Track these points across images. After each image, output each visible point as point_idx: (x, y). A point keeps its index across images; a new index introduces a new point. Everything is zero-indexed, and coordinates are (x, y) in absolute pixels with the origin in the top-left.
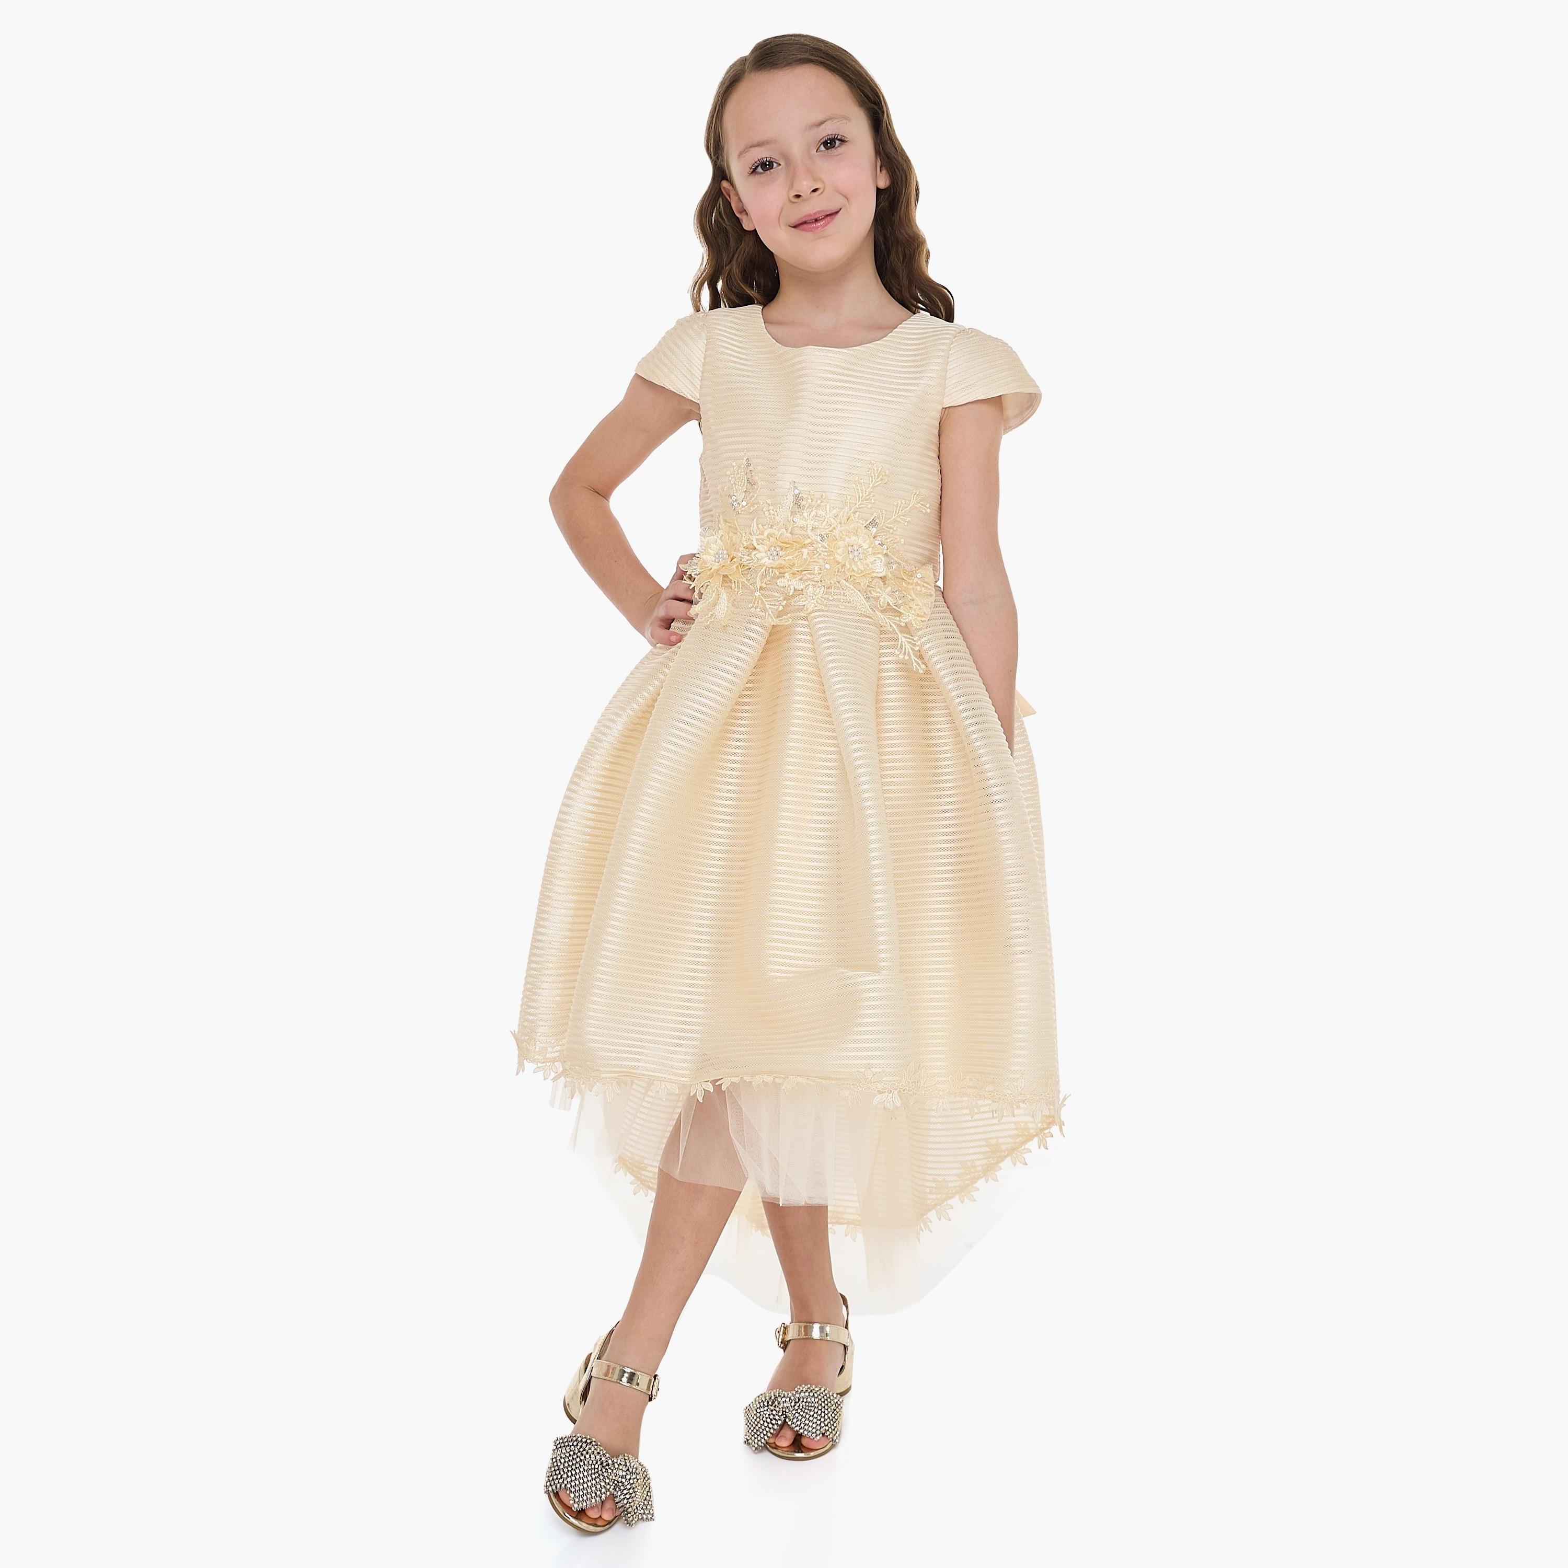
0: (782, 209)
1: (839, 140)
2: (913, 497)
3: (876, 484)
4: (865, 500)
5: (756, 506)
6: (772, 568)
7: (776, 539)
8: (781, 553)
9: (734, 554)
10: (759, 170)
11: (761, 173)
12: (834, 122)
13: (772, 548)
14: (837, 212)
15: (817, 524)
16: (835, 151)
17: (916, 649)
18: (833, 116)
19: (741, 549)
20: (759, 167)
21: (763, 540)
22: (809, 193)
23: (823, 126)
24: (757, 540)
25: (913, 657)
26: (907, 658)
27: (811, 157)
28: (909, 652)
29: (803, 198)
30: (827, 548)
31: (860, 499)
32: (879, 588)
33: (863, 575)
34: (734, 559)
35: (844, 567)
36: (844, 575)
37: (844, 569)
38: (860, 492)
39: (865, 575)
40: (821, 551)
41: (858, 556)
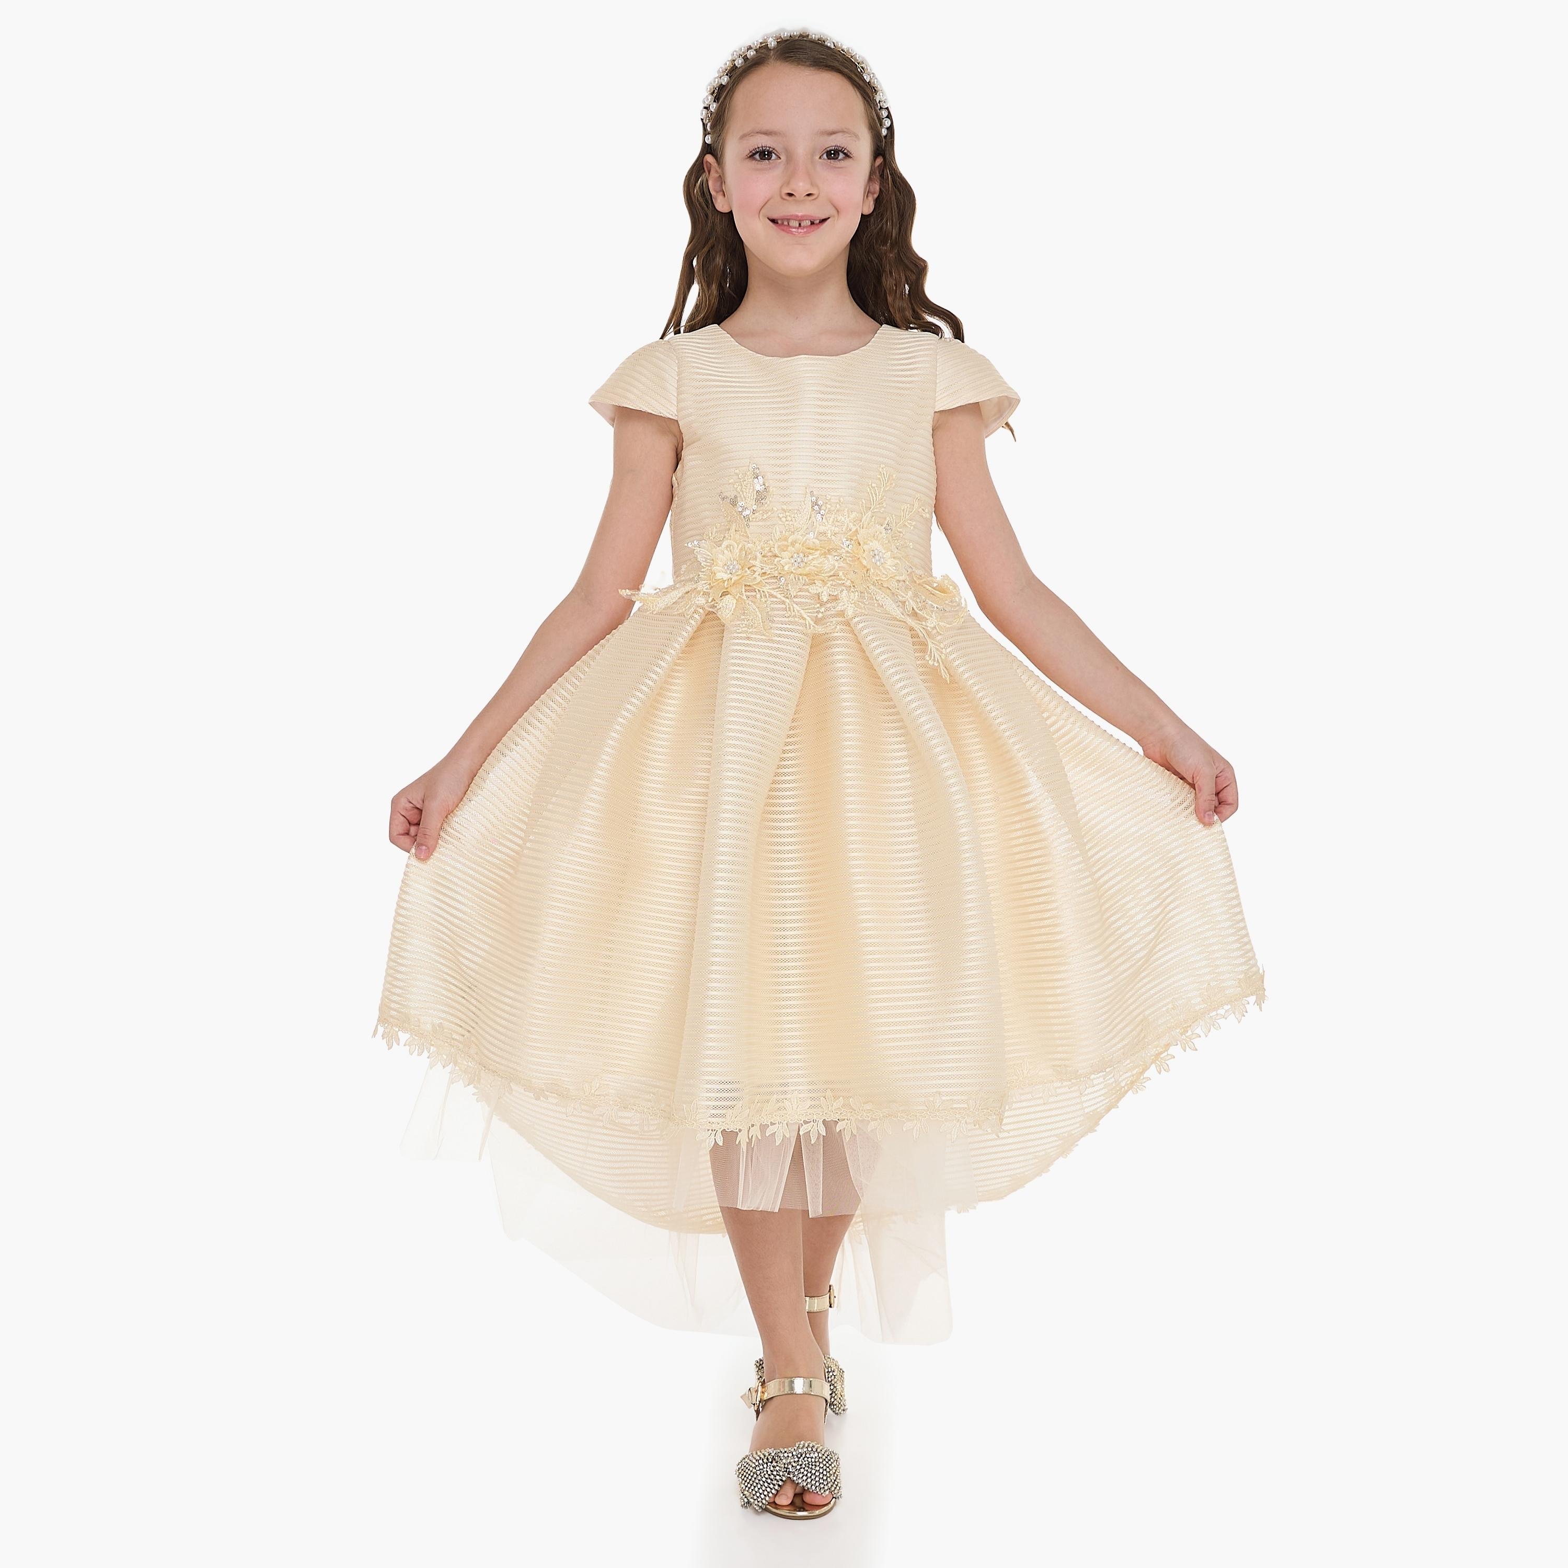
0: (768, 201)
1: (845, 154)
2: (916, 501)
3: (887, 489)
4: (877, 505)
7: (800, 545)
8: (806, 559)
9: (751, 563)
10: (757, 156)
11: (756, 160)
12: (845, 136)
13: (796, 555)
14: (823, 221)
16: (838, 162)
18: (845, 130)
19: (759, 558)
20: (758, 154)
21: (787, 546)
22: (803, 195)
23: (834, 136)
24: (780, 546)
25: (940, 663)
26: (936, 664)
27: (812, 162)
28: (938, 660)
29: (795, 198)
30: (851, 553)
31: (874, 502)
32: (903, 592)
33: (887, 579)
34: (753, 568)
35: (869, 571)
36: (871, 579)
37: (869, 573)
38: (874, 496)
39: (889, 578)
40: (846, 556)
41: (879, 560)
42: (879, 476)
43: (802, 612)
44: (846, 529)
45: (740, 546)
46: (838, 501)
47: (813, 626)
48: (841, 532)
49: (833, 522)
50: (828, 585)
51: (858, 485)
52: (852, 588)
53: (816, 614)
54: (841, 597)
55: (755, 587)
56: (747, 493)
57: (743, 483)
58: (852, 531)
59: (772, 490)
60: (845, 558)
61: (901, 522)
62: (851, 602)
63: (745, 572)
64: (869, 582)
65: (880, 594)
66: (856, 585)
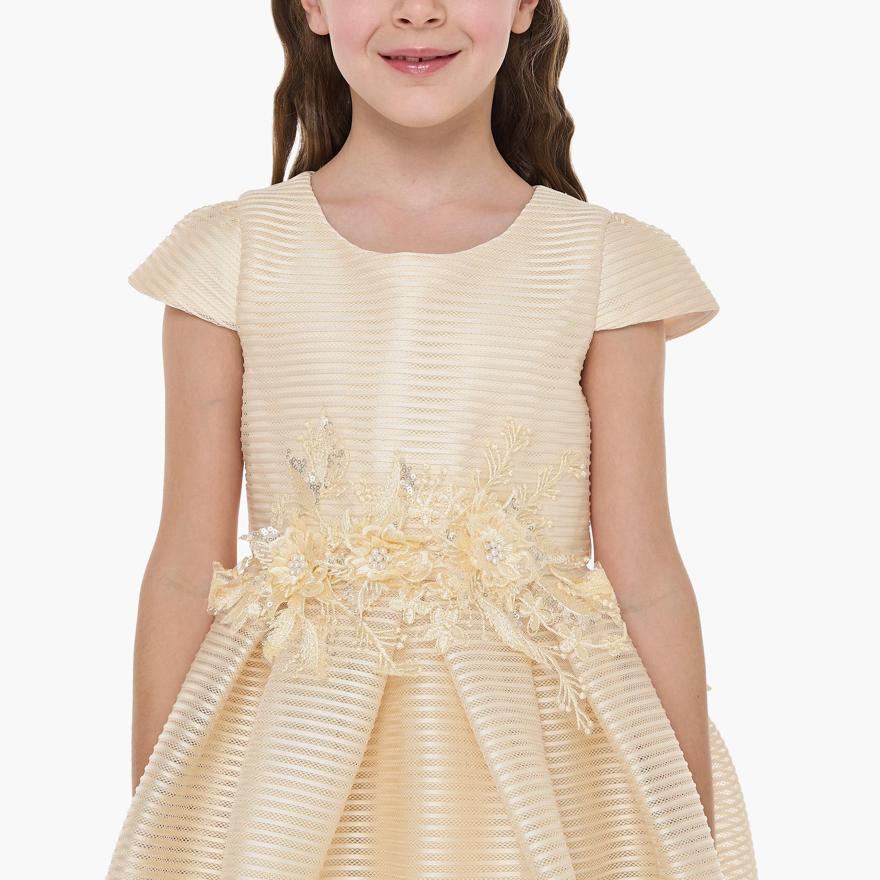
2: (564, 459)
3: (515, 450)
4: (501, 474)
5: (345, 489)
6: (378, 581)
7: (380, 537)
8: (388, 558)
9: (317, 562)
13: (375, 551)
14: (453, 55)
15: (437, 512)
17: (582, 696)
19: (328, 554)
21: (361, 539)
22: (423, 23)
24: (352, 539)
25: (577, 710)
26: (568, 709)
28: (572, 702)
29: (411, 26)
30: (456, 549)
31: (494, 472)
32: (528, 602)
33: (506, 584)
34: (318, 569)
35: (480, 574)
36: (482, 586)
37: (481, 577)
38: (494, 462)
39: (509, 584)
40: (448, 553)
41: (497, 556)
42: (503, 434)
43: (375, 638)
44: (450, 513)
45: (308, 535)
46: (439, 472)
47: (388, 662)
48: (442, 516)
49: (431, 503)
50: (417, 598)
51: (470, 448)
52: (451, 603)
53: (395, 644)
54: (433, 618)
55: (318, 599)
56: (317, 457)
57: (312, 443)
58: (459, 515)
59: (349, 455)
60: (447, 555)
61: (536, 494)
62: (446, 627)
63: (309, 577)
64: (479, 591)
65: (492, 610)
66: (458, 597)
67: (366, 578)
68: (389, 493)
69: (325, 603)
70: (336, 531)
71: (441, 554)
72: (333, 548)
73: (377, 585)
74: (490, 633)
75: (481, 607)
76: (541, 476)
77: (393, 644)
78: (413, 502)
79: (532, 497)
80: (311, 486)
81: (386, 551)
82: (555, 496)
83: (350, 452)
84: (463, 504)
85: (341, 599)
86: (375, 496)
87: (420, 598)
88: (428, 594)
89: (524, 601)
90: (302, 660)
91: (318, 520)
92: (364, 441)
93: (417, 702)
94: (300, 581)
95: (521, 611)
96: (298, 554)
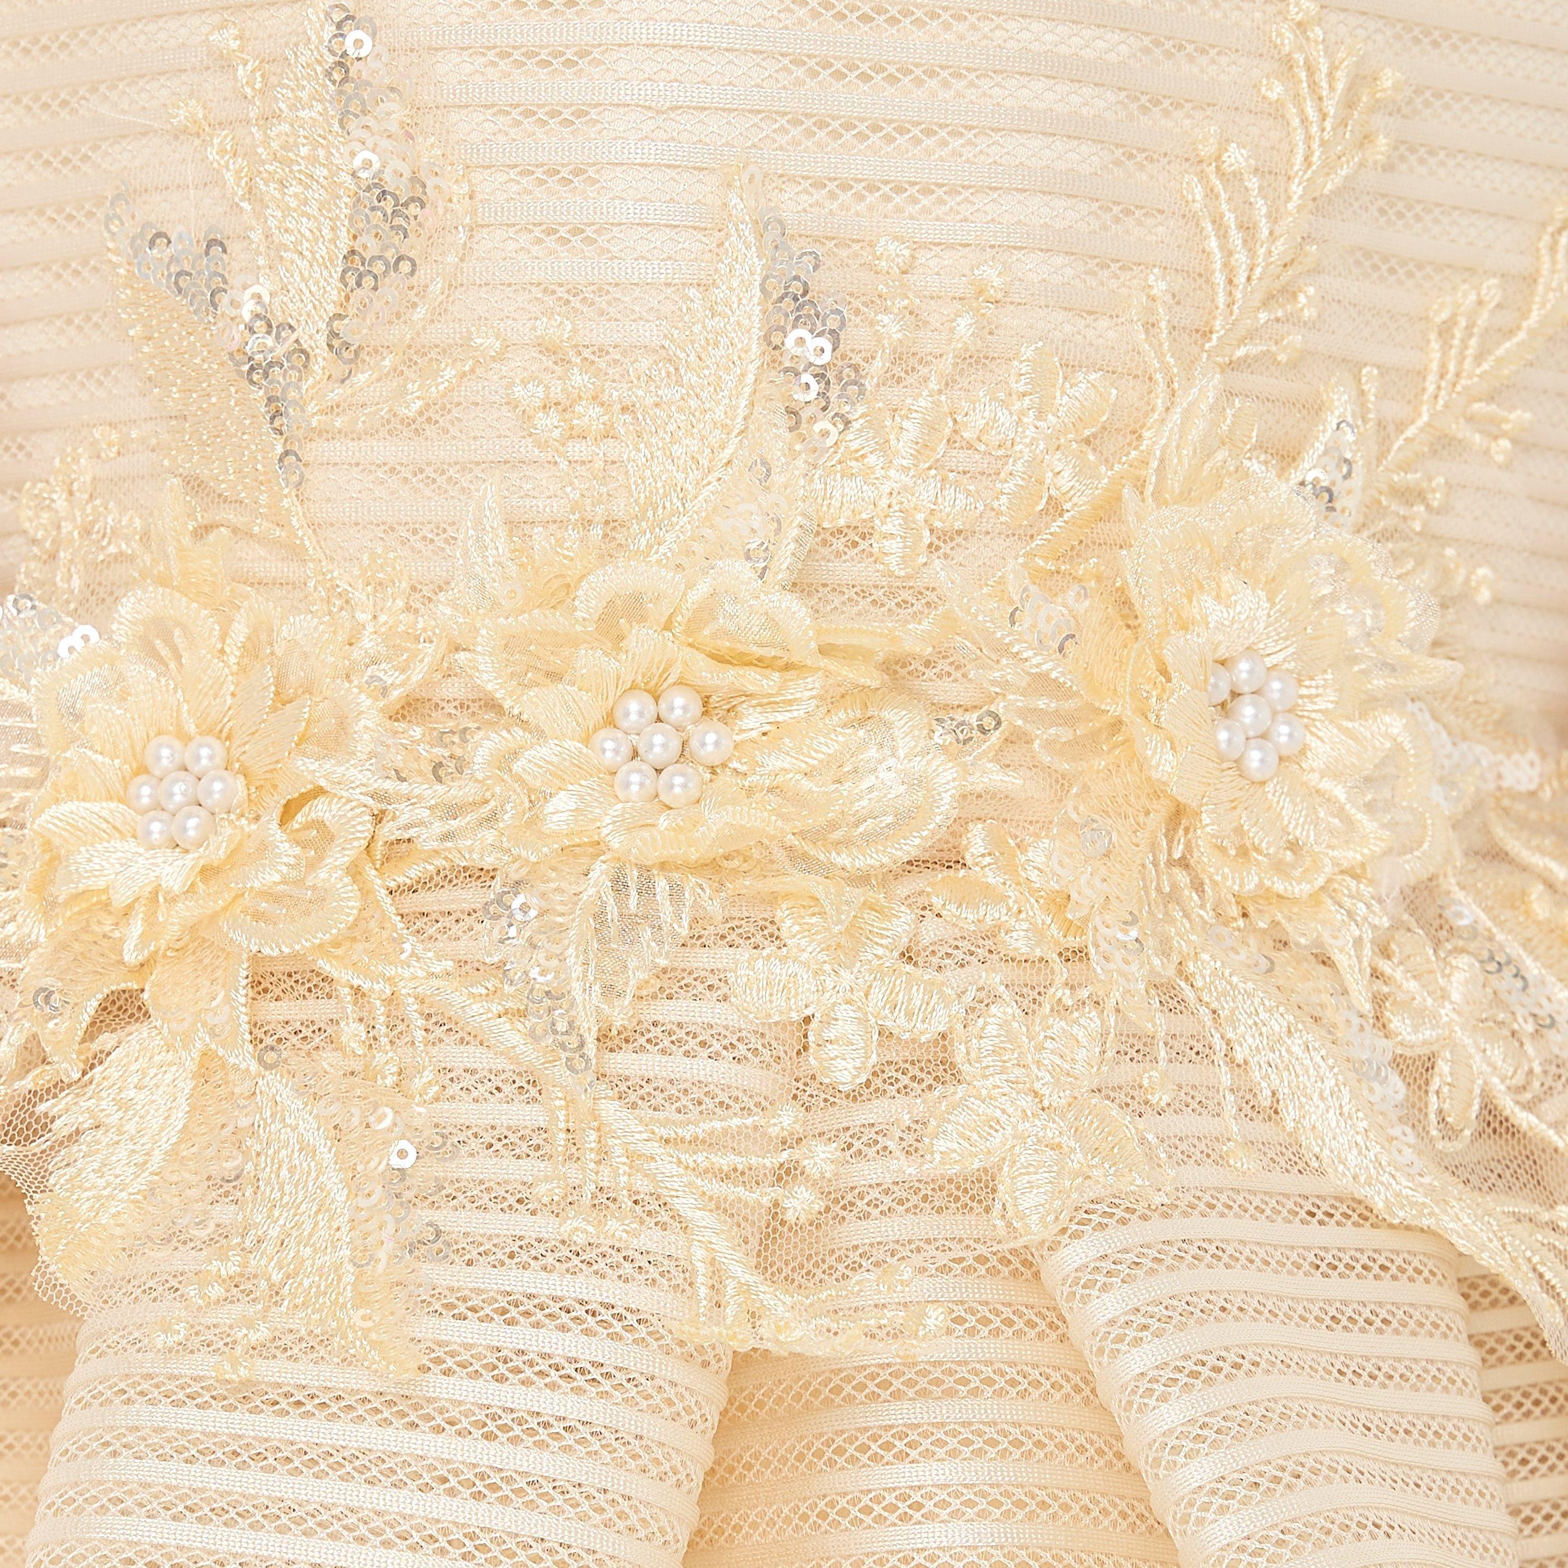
3: (1330, 182)
6: (668, 864)
7: (669, 629)
8: (711, 742)
9: (306, 771)
13: (635, 708)
19: (368, 726)
21: (566, 642)
24: (515, 643)
30: (1069, 695)
31: (1239, 295)
32: (1415, 977)
33: (1321, 881)
34: (320, 809)
35: (1187, 830)
36: (1199, 887)
37: (1188, 846)
38: (1236, 238)
39: (1329, 881)
40: (1027, 713)
41: (1264, 736)
42: (1276, 91)
43: (665, 1161)
44: (1023, 504)
45: (240, 631)
47: (743, 1285)
48: (985, 522)
49: (926, 449)
50: (880, 952)
51: (1117, 163)
52: (1059, 980)
53: (777, 1192)
54: (973, 1056)
55: (326, 966)
56: (287, 211)
57: (258, 136)
58: (1067, 516)
59: (466, 189)
60: (1020, 722)
61: (1420, 423)
62: (1046, 1103)
63: (264, 848)
64: (1186, 915)
65: (1263, 1015)
66: (1097, 946)
67: (598, 847)
68: (704, 395)
69: (366, 986)
70: (400, 603)
71: (989, 722)
72: (396, 694)
73: (661, 885)
74: (1261, 1130)
75: (1206, 999)
76: (1445, 331)
77: (765, 1196)
78: (830, 442)
79: (1401, 442)
80: (252, 369)
81: (696, 708)
82: (1505, 443)
83: (477, 176)
84: (1091, 457)
85: (449, 965)
86: (624, 409)
87: (896, 954)
88: (931, 931)
89: (1398, 975)
90: (263, 1284)
91: (295, 552)
92: (553, 114)
93: (878, 1500)
94: (208, 872)
95: (1395, 1024)
96: (186, 739)
